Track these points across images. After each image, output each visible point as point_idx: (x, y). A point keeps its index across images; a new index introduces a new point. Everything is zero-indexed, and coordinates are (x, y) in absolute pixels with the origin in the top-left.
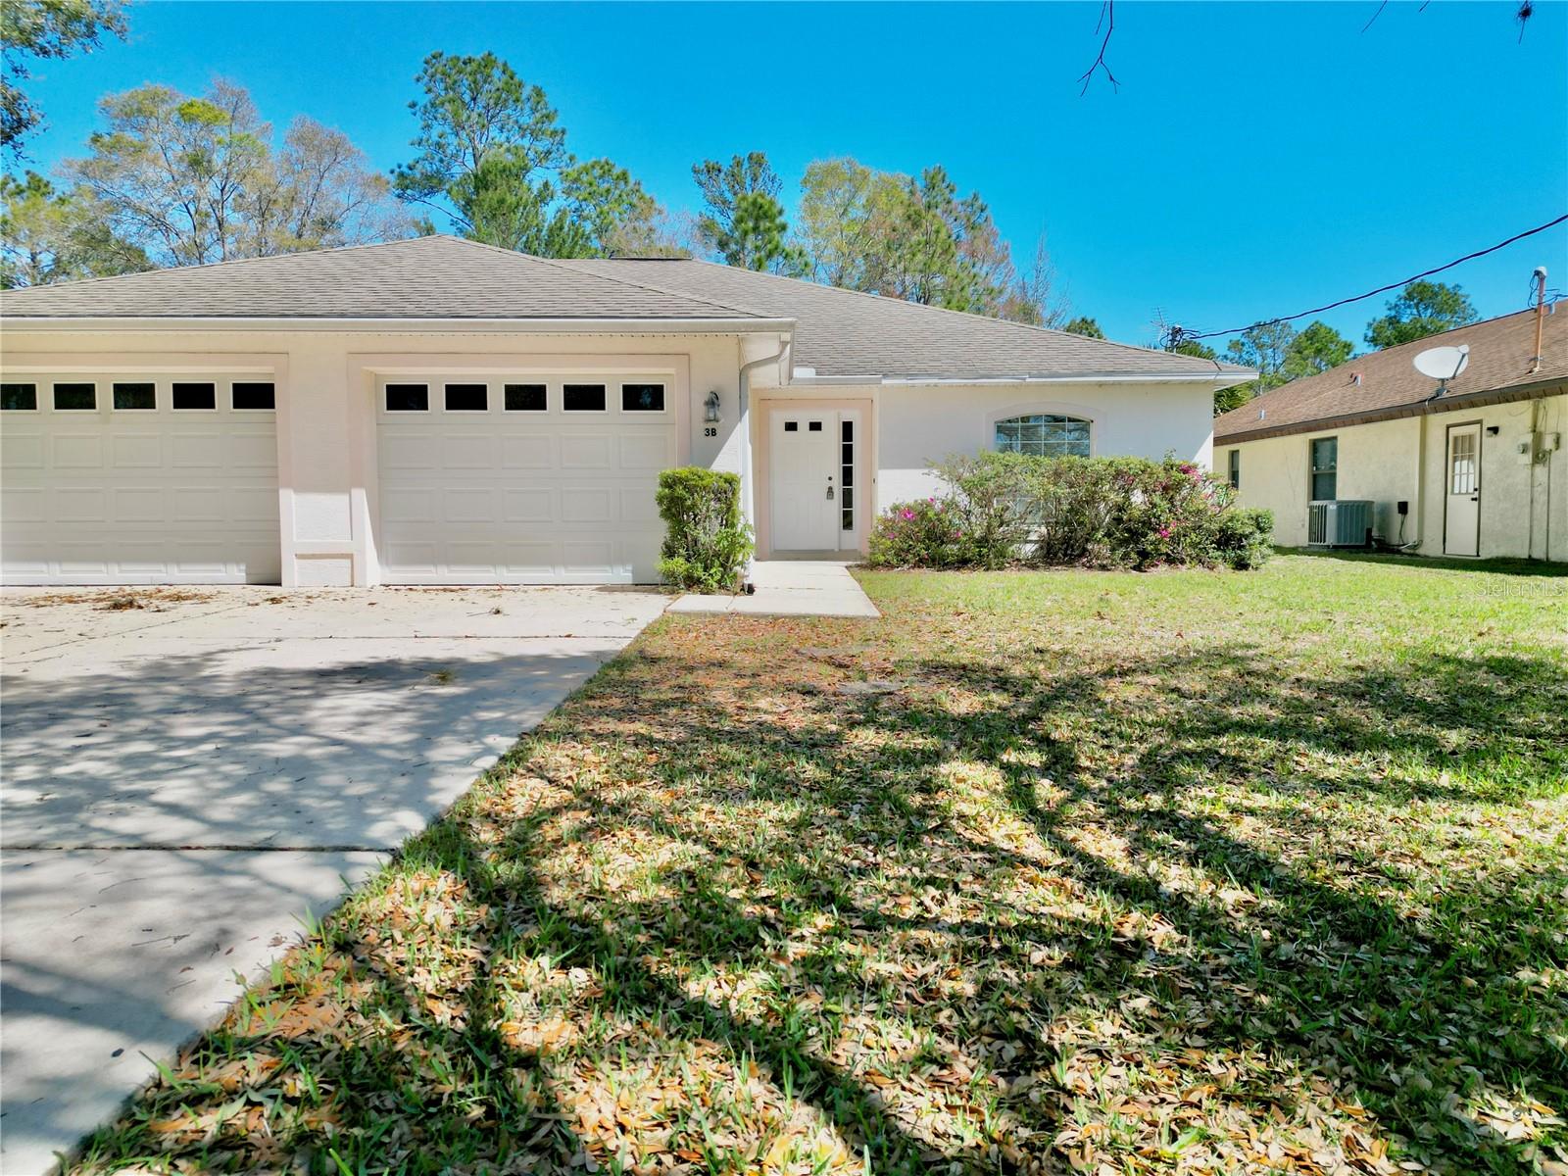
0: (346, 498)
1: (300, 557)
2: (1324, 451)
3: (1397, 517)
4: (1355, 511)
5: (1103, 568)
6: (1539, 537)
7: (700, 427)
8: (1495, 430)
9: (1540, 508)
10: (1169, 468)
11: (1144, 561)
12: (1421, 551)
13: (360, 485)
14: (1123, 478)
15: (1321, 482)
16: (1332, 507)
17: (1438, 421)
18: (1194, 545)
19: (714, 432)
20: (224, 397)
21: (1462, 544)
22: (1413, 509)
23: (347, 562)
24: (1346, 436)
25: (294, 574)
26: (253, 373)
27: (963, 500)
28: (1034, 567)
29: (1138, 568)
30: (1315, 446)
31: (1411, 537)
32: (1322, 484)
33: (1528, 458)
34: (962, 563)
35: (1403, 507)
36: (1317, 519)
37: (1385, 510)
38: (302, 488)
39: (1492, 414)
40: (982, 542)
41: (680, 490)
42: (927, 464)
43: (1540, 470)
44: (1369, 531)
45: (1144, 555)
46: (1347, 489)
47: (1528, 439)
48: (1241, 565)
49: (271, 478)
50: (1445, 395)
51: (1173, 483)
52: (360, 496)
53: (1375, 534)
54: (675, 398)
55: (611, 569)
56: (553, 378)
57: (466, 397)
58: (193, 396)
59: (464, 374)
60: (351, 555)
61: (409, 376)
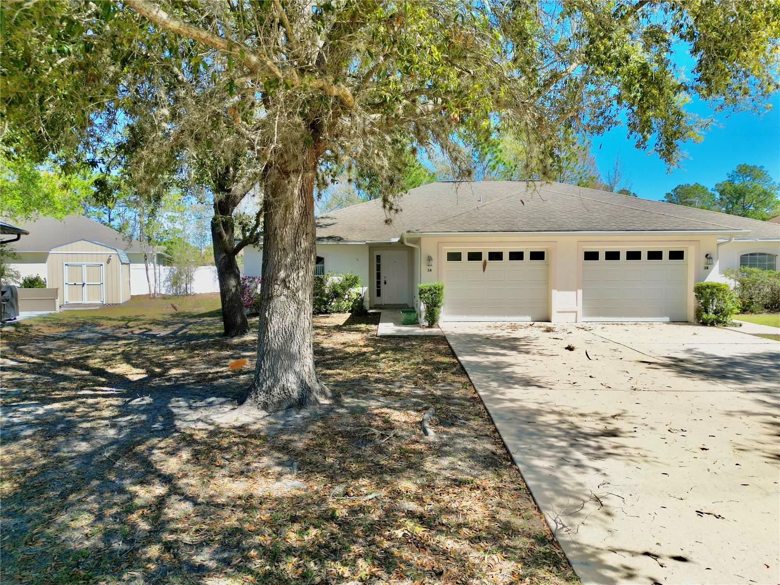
0: (575, 293)
1: (558, 312)
7: (703, 265)
13: (580, 288)
19: (707, 268)
20: (527, 256)
23: (575, 314)
25: (556, 318)
26: (537, 248)
38: (560, 289)
49: (547, 285)
52: (580, 292)
54: (690, 256)
55: (662, 316)
56: (645, 249)
57: (613, 256)
58: (517, 256)
59: (613, 248)
60: (576, 312)
61: (592, 248)
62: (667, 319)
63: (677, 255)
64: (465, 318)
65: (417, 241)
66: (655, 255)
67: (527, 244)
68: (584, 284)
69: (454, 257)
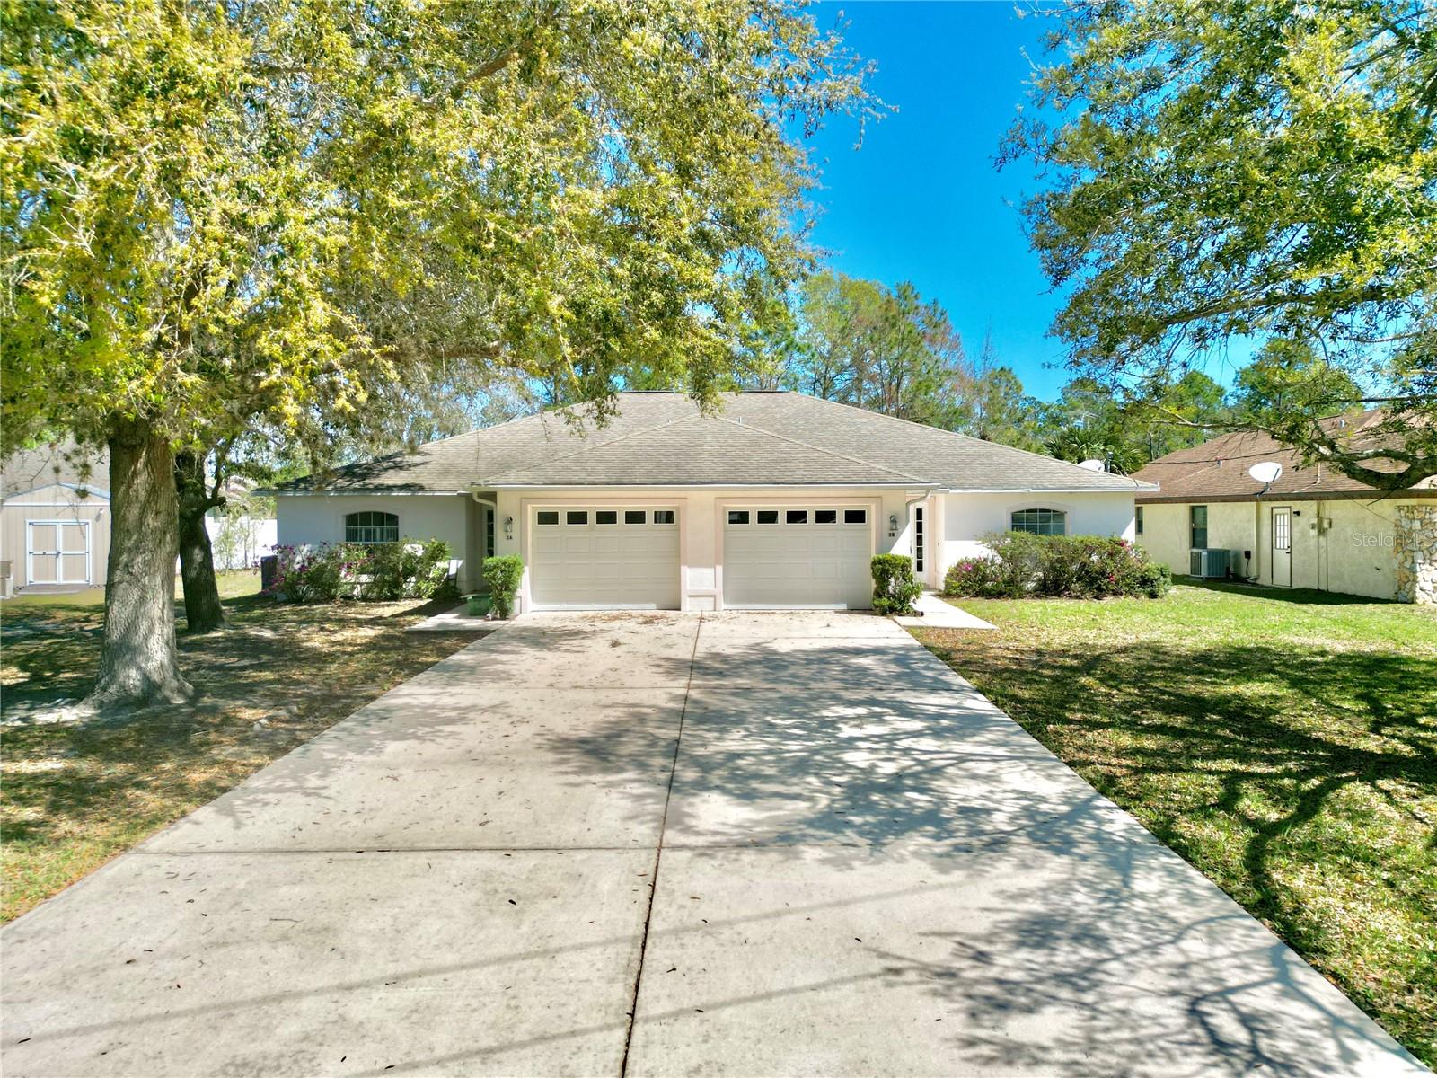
0: (712, 570)
1: (690, 596)
2: (1199, 513)
3: (1244, 560)
4: (1219, 556)
5: (1077, 597)
6: (1323, 578)
7: (886, 531)
8: (1298, 513)
9: (1323, 561)
10: (1111, 541)
11: (1100, 593)
12: (1259, 582)
13: (717, 563)
14: (1090, 550)
15: (1198, 536)
16: (1205, 553)
17: (1266, 507)
18: (1127, 585)
19: (894, 535)
20: (650, 517)
21: (1282, 580)
22: (1254, 555)
23: (713, 599)
24: (1213, 509)
25: (687, 604)
26: (665, 507)
27: (999, 560)
28: (1039, 597)
29: (1097, 598)
30: (1193, 509)
31: (1254, 574)
32: (1198, 539)
33: (1314, 532)
34: (999, 595)
35: (1248, 554)
36: (1195, 560)
37: (1237, 555)
38: (690, 566)
39: (1297, 506)
40: (1011, 582)
41: (887, 566)
42: (975, 537)
43: (1322, 539)
44: (1228, 568)
45: (1099, 589)
46: (1215, 541)
47: (1315, 521)
48: (1153, 596)
49: (676, 557)
50: (1269, 491)
51: (1116, 549)
52: (720, 569)
53: (1231, 570)
54: (872, 517)
55: (837, 602)
56: (812, 508)
57: (767, 517)
58: (635, 517)
59: (768, 507)
60: (714, 596)
61: (740, 507)
62: (844, 606)
63: (856, 517)
64: (566, 606)
65: (492, 496)
66: (825, 517)
67: (650, 500)
68: (724, 555)
69: (548, 518)
